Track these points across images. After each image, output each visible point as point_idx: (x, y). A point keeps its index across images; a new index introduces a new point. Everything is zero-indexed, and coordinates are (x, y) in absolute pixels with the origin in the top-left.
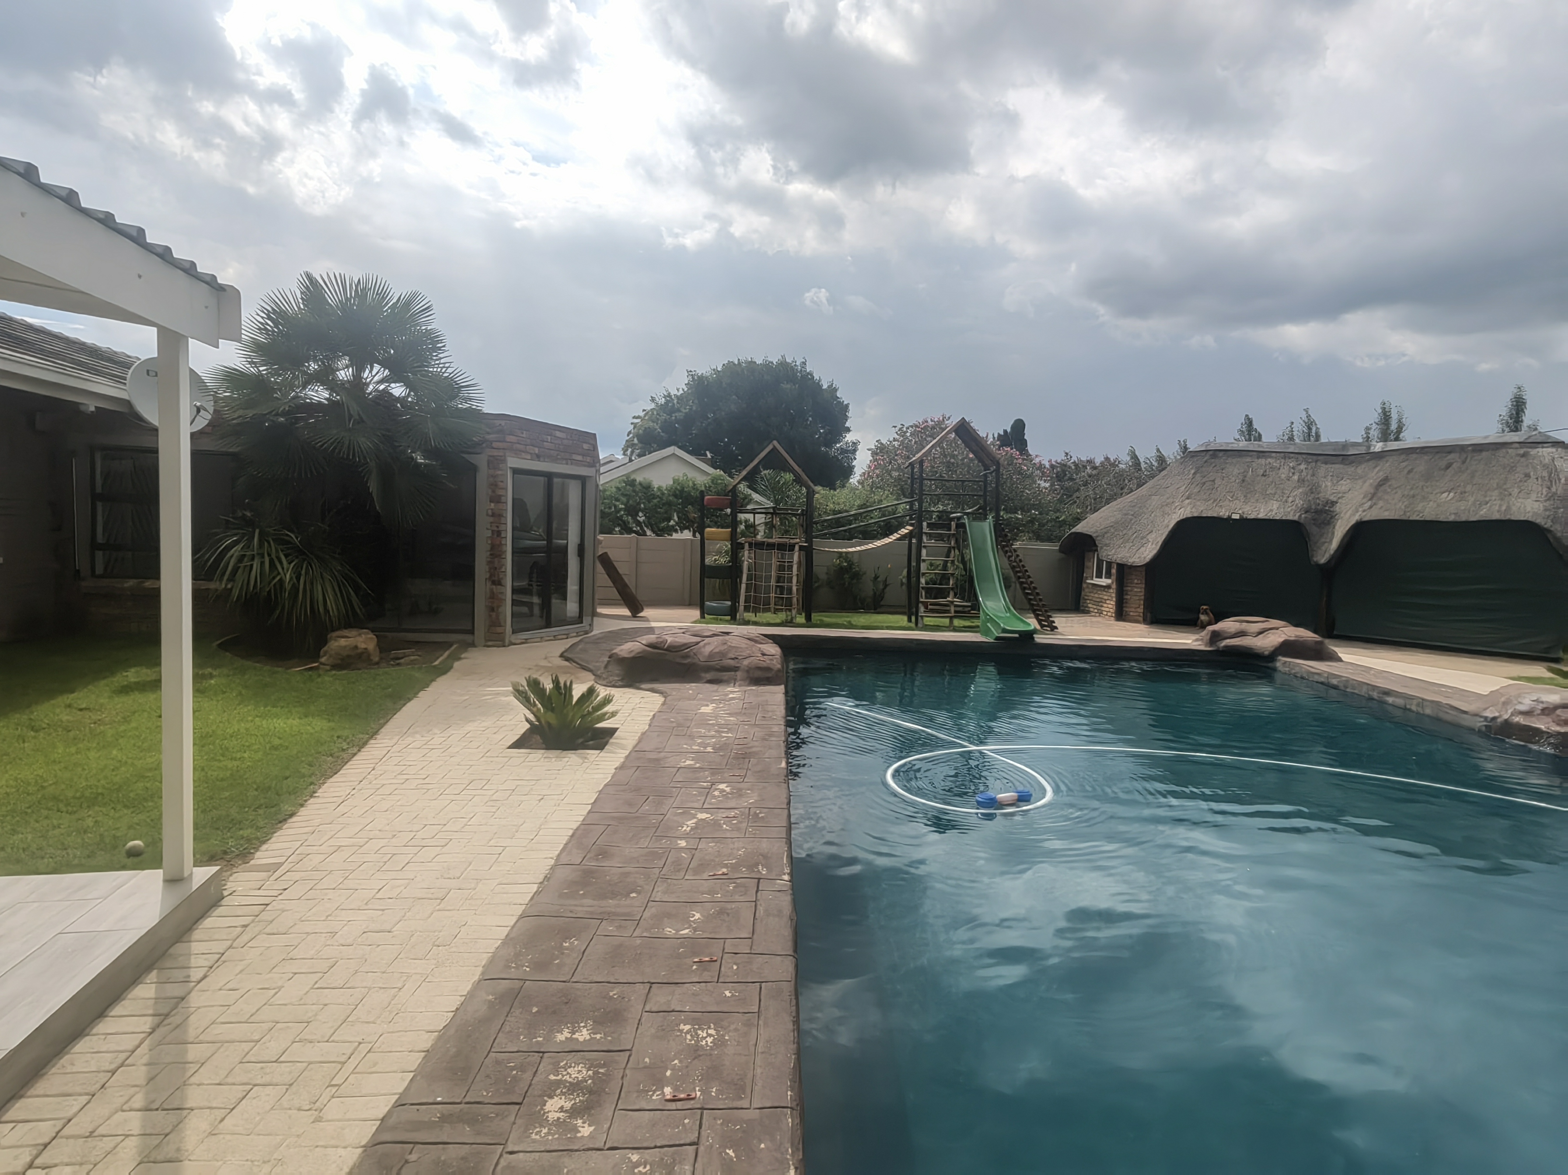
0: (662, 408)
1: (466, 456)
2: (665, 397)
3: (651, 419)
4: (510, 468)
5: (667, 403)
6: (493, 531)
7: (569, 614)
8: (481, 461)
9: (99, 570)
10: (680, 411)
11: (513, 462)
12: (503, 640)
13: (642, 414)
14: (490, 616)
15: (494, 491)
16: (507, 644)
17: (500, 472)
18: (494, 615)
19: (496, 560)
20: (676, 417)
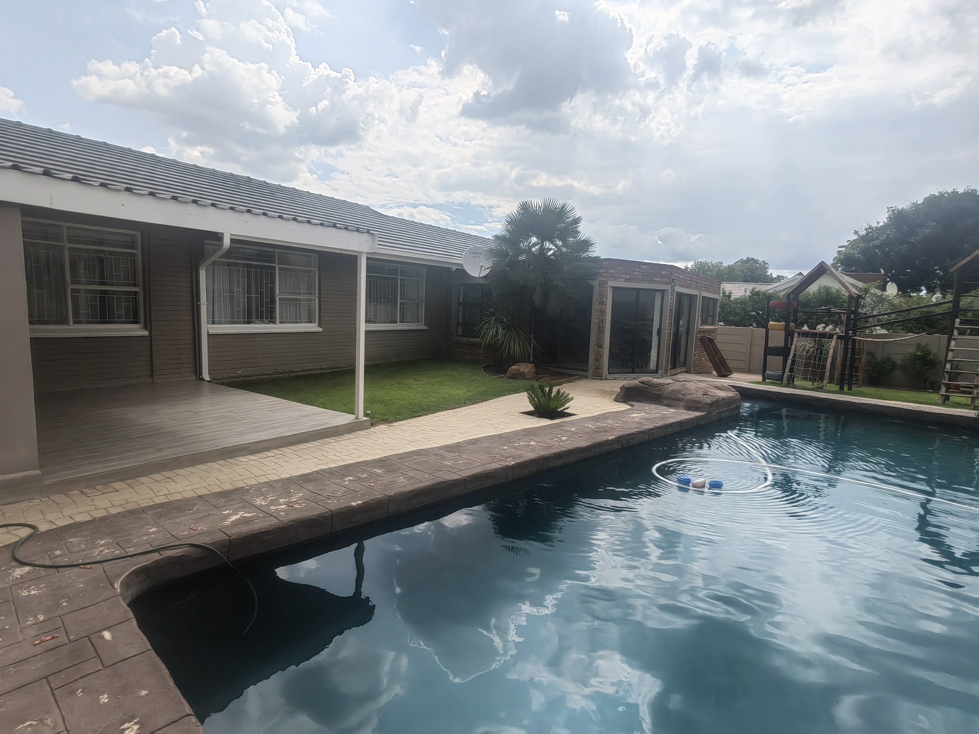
0: (863, 238)
1: (588, 281)
2: (866, 229)
3: (852, 248)
4: (611, 287)
5: (867, 234)
6: (600, 320)
7: (651, 368)
8: (595, 283)
9: (460, 333)
10: (878, 239)
11: (612, 283)
12: (601, 377)
13: (846, 244)
14: (596, 364)
15: (601, 299)
16: (603, 379)
17: (604, 289)
18: (598, 363)
19: (601, 334)
20: (874, 243)
